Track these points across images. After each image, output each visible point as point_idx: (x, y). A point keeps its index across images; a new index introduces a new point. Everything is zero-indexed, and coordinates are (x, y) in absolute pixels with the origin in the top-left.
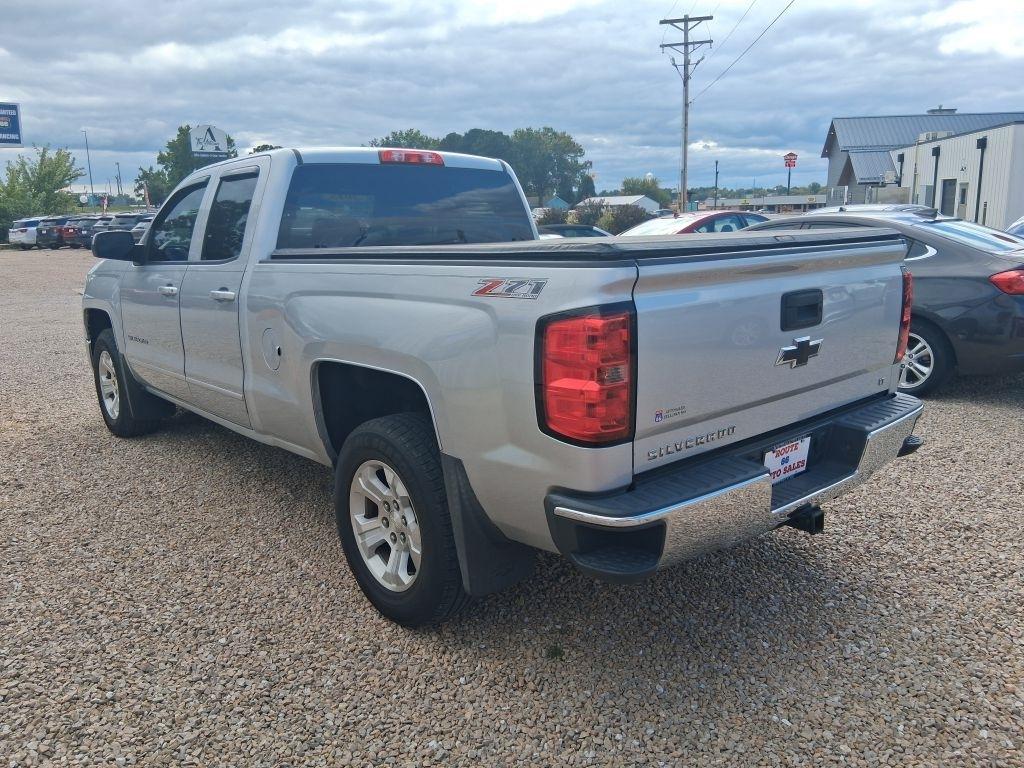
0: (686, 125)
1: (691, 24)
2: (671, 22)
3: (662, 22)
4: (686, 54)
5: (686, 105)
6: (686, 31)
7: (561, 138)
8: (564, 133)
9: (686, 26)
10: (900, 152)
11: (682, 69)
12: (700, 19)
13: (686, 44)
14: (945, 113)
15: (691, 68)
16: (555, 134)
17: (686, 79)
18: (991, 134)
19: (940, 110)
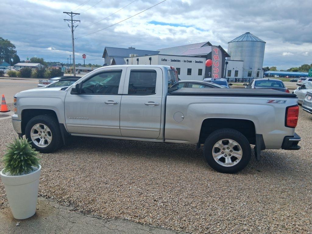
0: (74, 45)
1: (73, 15)
2: (67, 13)
3: (64, 12)
4: (72, 23)
5: (73, 39)
6: (72, 16)
7: (6, 41)
8: (7, 40)
9: (72, 15)
10: (127, 59)
11: (71, 27)
12: (76, 14)
13: (72, 20)
14: (133, 49)
15: (74, 28)
16: (3, 40)
17: (73, 31)
18: (152, 57)
19: (131, 48)
